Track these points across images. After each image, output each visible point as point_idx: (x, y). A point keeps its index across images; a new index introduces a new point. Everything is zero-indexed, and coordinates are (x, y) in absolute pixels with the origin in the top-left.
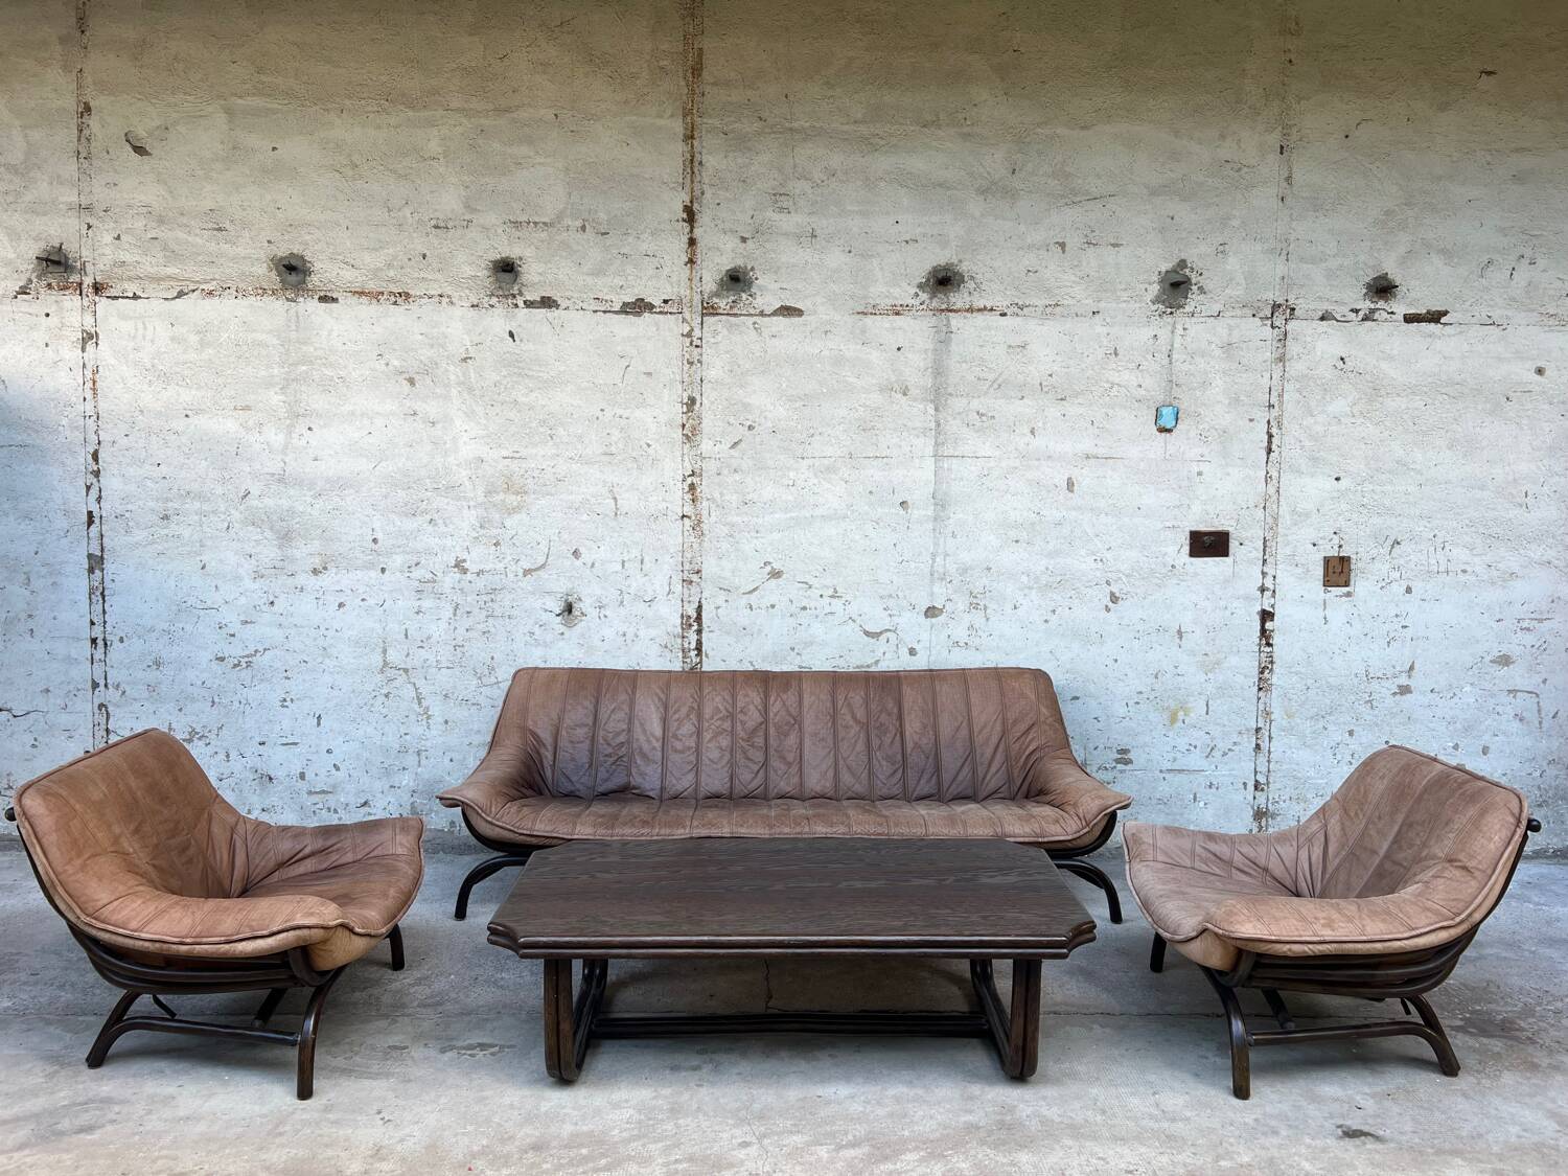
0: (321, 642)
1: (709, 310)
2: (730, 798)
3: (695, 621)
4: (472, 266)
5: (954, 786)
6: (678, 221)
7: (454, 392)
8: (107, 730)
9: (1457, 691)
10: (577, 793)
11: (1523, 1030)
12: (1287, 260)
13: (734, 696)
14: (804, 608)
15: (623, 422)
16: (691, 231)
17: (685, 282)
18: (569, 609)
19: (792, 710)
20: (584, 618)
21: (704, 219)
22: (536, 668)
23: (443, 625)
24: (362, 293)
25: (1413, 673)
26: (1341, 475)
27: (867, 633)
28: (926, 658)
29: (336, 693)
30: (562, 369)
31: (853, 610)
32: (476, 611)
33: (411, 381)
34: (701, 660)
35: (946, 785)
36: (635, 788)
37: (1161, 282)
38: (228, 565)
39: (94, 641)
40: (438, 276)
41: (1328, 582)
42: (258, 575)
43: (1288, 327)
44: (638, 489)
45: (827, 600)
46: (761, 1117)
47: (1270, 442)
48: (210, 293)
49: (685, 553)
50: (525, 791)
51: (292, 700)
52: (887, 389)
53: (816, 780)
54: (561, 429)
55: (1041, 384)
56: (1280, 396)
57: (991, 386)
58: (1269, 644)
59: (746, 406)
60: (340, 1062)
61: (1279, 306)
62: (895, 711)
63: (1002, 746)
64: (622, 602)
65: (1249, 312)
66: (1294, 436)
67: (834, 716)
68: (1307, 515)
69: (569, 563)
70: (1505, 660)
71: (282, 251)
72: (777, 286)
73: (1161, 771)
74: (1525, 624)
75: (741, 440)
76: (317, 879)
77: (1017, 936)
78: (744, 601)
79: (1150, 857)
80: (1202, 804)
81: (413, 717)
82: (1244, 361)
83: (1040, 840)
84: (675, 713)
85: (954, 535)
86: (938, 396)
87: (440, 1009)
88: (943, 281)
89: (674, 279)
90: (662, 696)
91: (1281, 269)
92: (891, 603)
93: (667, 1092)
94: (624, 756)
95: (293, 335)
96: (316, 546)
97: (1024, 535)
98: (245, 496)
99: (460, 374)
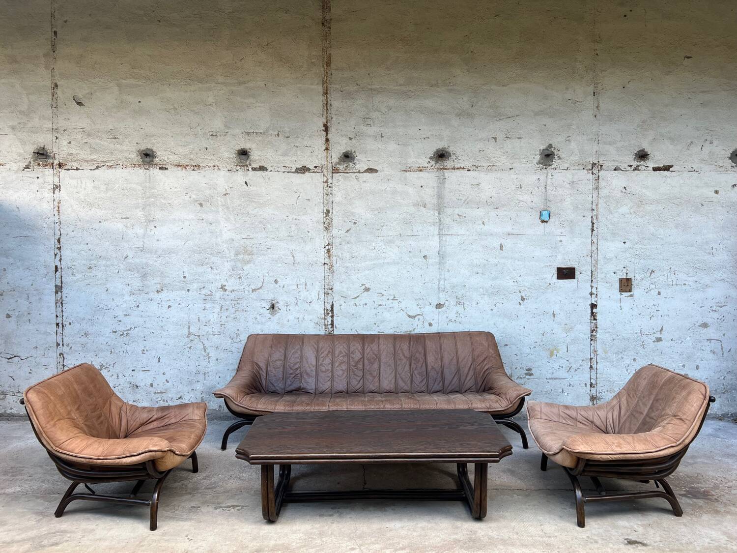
0: (160, 323)
1: (335, 171)
2: (347, 393)
3: (330, 311)
4: (228, 152)
5: (450, 387)
6: (321, 131)
7: (220, 209)
8: (63, 365)
9: (683, 340)
10: (277, 392)
11: (713, 495)
12: (598, 144)
13: (348, 346)
14: (380, 305)
15: (297, 221)
16: (327, 135)
17: (324, 158)
18: (273, 307)
19: (376, 352)
20: (280, 311)
21: (332, 130)
22: (258, 334)
23: (216, 315)
24: (178, 166)
25: (663, 332)
26: (626, 241)
27: (409, 316)
28: (437, 327)
29: (167, 347)
30: (269, 198)
31: (403, 306)
32: (231, 308)
33: (201, 205)
34: (333, 330)
35: (447, 386)
36: (303, 389)
37: (541, 154)
38: (118, 289)
39: (57, 324)
40: (213, 157)
41: (622, 290)
42: (131, 294)
43: (599, 174)
44: (303, 252)
45: (390, 301)
46: (360, 537)
47: (593, 226)
48: (111, 167)
49: (326, 281)
50: (252, 390)
51: (147, 351)
52: (416, 205)
53: (387, 384)
54: (269, 225)
55: (487, 202)
56: (597, 205)
57: (464, 203)
58: (595, 319)
59: (353, 214)
60: (169, 514)
61: (595, 164)
62: (423, 352)
63: (472, 366)
64: (297, 303)
65: (581, 167)
66: (604, 224)
67: (395, 354)
68: (611, 259)
69: (273, 286)
70: (705, 325)
71: (143, 148)
72: (366, 159)
73: (547, 379)
74: (714, 308)
75: (350, 229)
76: (159, 431)
77: (476, 452)
78: (353, 302)
79: (539, 417)
80: (566, 394)
81: (202, 358)
82: (580, 190)
83: (489, 410)
84: (321, 354)
85: (448, 271)
86: (440, 208)
87: (214, 490)
88: (441, 156)
89: (319, 157)
90: (315, 346)
91: (596, 148)
92: (420, 302)
93: (317, 526)
94: (299, 375)
95: (148, 185)
96: (158, 280)
97: (480, 271)
98: (126, 258)
99: (223, 201)
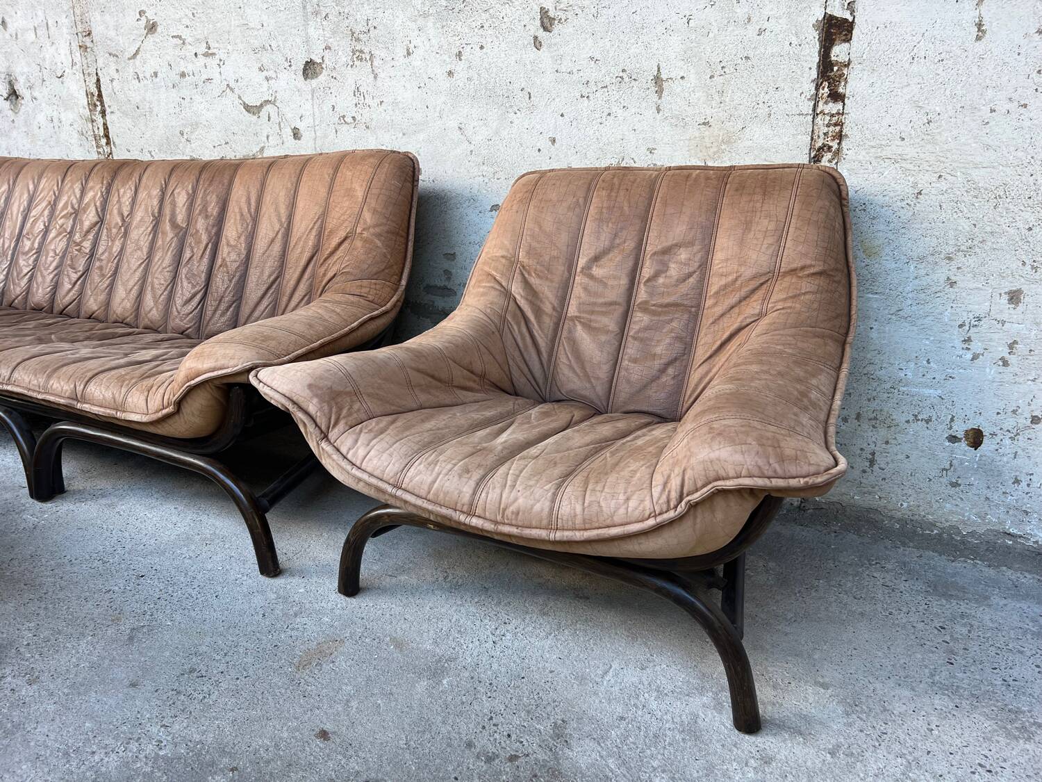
3: (98, 99)
14: (183, 75)
18: (14, 91)
20: (23, 102)
27: (248, 108)
28: (311, 142)
31: (229, 72)
34: (111, 152)
45: (202, 60)
49: (76, 10)
53: (121, 299)
58: (836, 97)
63: (309, 270)
64: (43, 80)
78: (131, 68)
84: (35, 208)
90: (32, 187)
92: (266, 58)
